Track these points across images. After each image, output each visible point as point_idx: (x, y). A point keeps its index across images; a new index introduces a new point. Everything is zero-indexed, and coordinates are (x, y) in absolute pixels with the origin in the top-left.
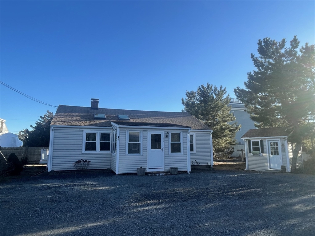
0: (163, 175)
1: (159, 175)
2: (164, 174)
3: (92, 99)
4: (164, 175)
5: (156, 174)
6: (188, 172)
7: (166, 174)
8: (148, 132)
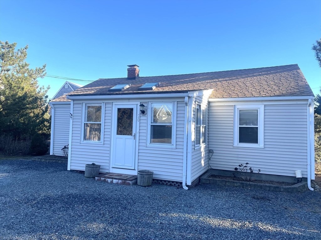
0: (117, 183)
1: (112, 182)
2: (120, 181)
3: (129, 66)
4: (121, 184)
5: (107, 179)
6: (184, 184)
7: (124, 182)
8: (114, 106)
